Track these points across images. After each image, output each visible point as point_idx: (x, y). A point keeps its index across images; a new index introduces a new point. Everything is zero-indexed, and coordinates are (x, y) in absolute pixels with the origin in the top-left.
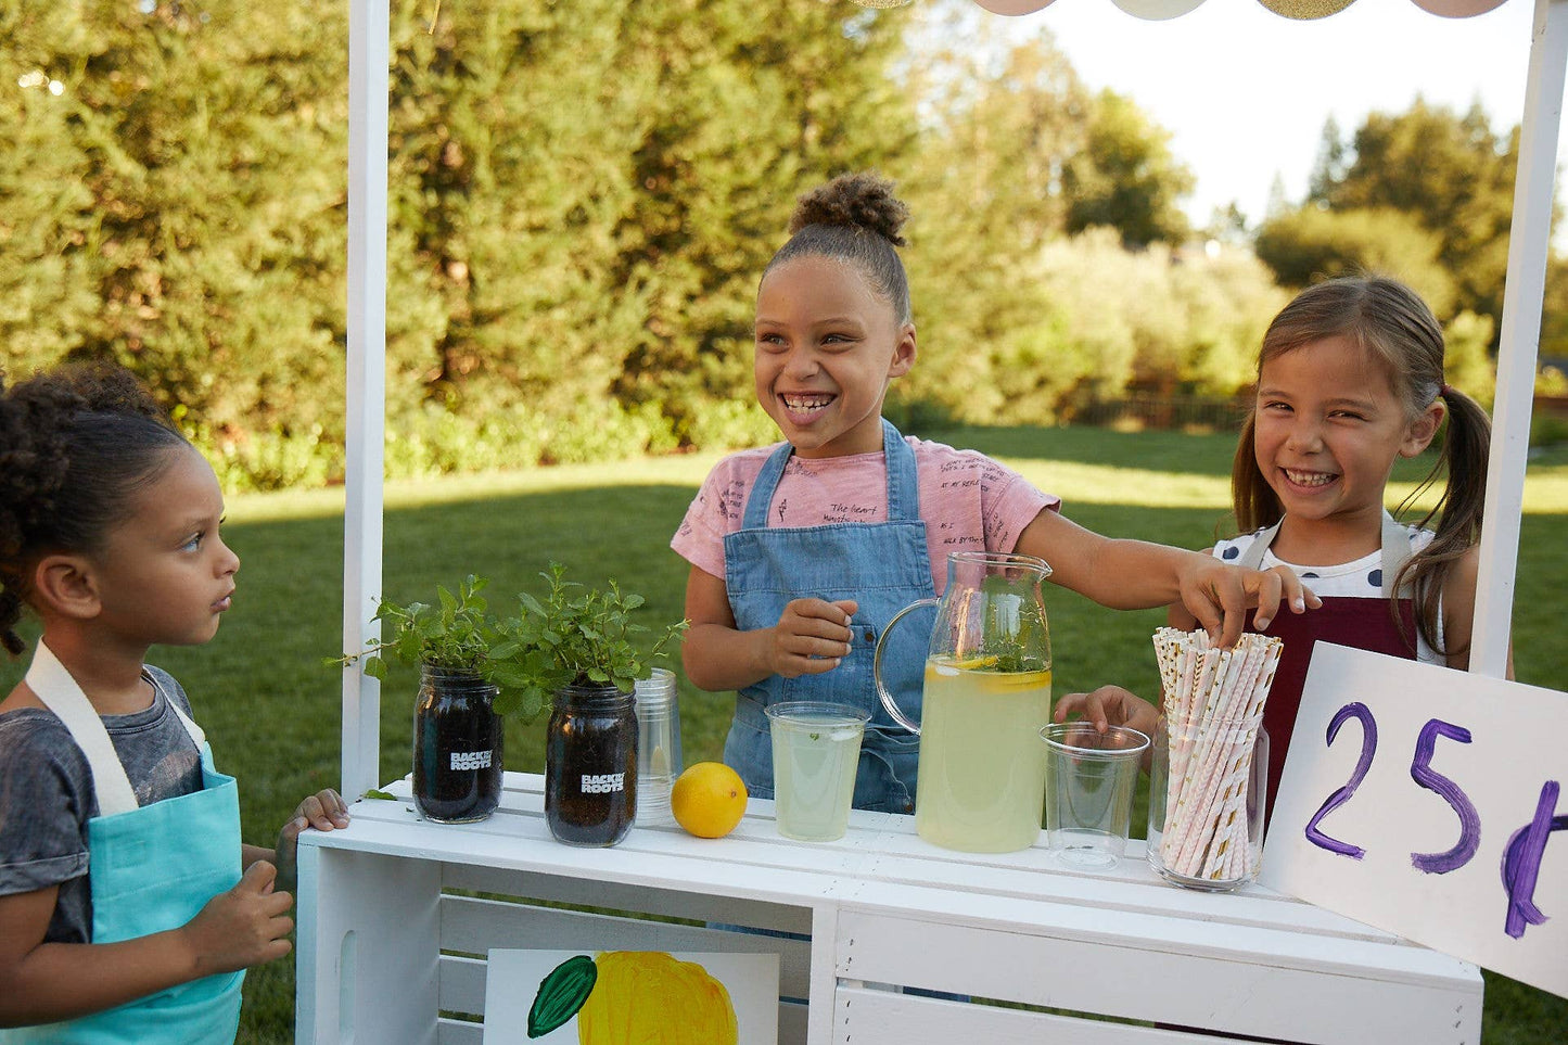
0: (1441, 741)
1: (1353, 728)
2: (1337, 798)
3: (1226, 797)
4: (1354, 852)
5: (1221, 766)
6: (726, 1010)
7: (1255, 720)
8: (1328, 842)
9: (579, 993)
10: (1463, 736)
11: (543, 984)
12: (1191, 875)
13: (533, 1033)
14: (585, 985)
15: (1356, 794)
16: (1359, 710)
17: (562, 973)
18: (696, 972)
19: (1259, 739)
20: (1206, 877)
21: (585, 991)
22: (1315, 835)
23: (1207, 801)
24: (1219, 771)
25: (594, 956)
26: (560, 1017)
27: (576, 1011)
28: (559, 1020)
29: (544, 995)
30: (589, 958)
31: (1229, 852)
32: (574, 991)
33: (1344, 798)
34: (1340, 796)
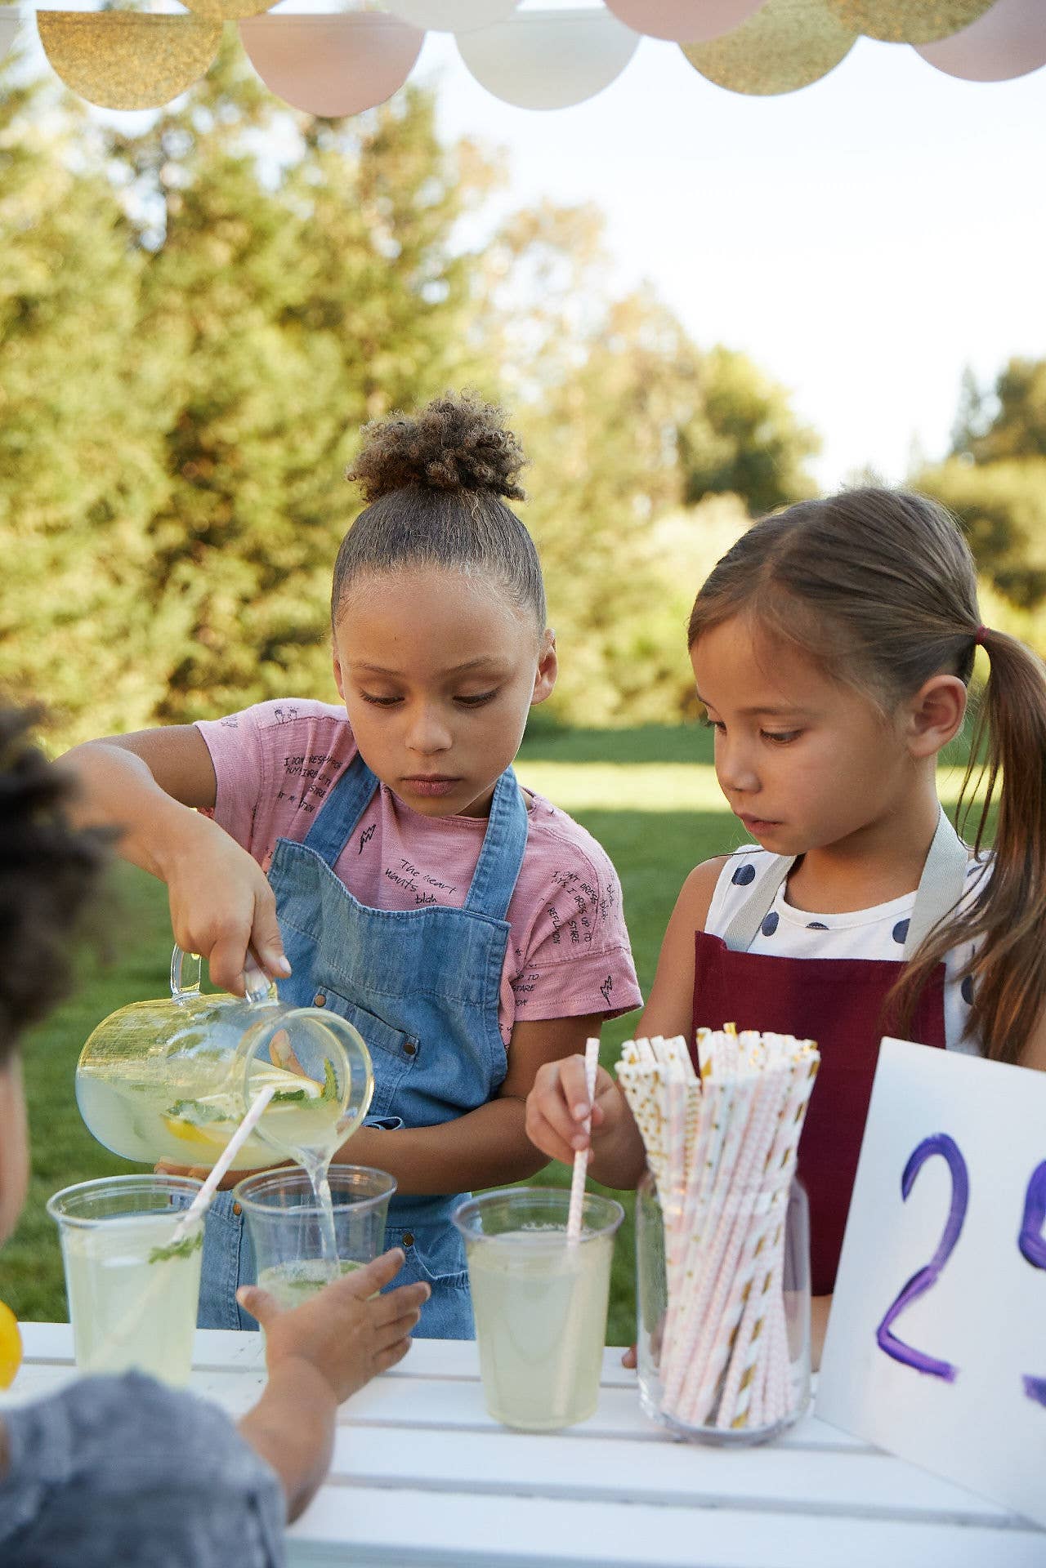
1: (936, 1168)
2: (918, 1283)
3: (746, 1296)
4: (942, 1371)
5: (733, 1252)
7: (784, 1174)
8: (908, 1355)
12: (698, 1423)
15: (945, 1277)
16: (942, 1146)
19: (793, 1202)
20: (723, 1425)
22: (889, 1342)
23: (716, 1306)
24: (731, 1260)
31: (757, 1383)
33: (927, 1285)
34: (922, 1280)
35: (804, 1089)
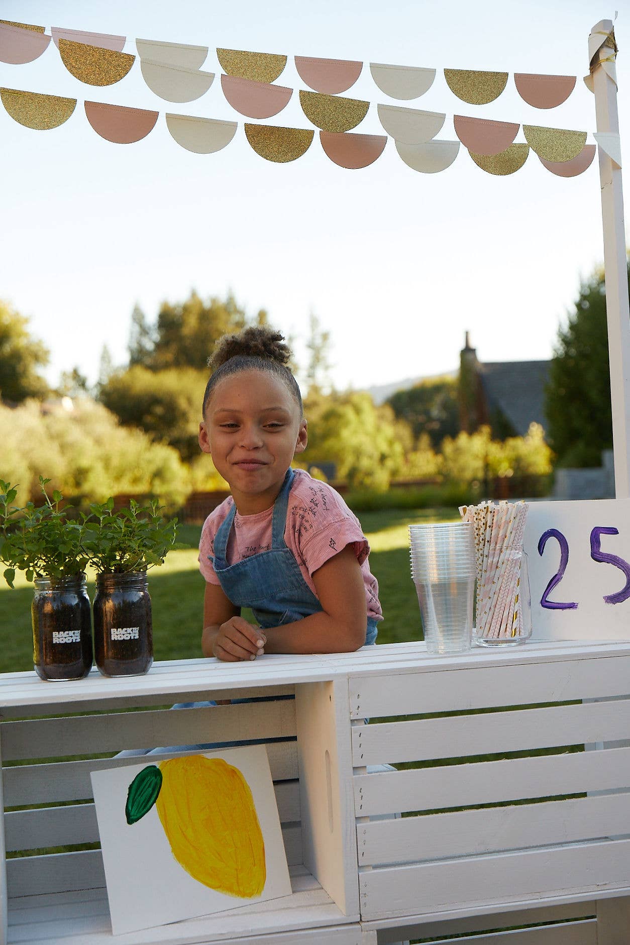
0: (603, 537)
1: (552, 542)
2: (554, 581)
4: (572, 606)
6: (243, 786)
8: (555, 605)
9: (153, 790)
10: (613, 531)
11: (130, 788)
13: (130, 821)
14: (156, 784)
15: (565, 576)
16: (554, 533)
17: (141, 779)
18: (220, 763)
21: (157, 787)
22: (547, 604)
25: (157, 765)
26: (145, 808)
27: (154, 802)
28: (145, 810)
29: (132, 795)
30: (155, 767)
32: (150, 789)
33: (558, 580)
34: (556, 580)
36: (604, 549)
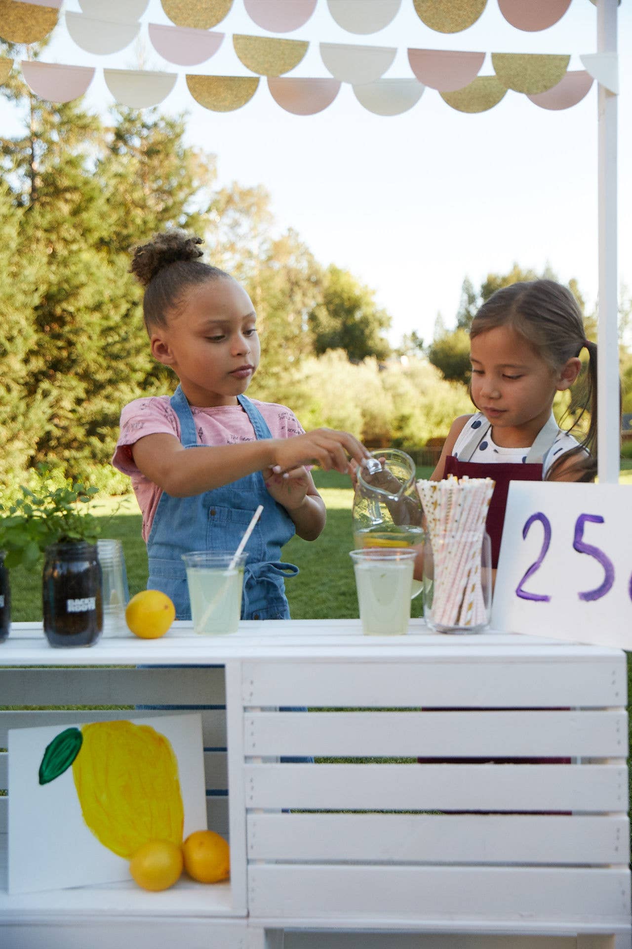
0: (588, 525)
1: (537, 527)
2: (532, 569)
3: (469, 576)
4: (545, 599)
5: (465, 556)
6: (169, 754)
7: (482, 527)
8: (530, 596)
9: (72, 752)
10: (599, 520)
11: (48, 749)
12: (451, 624)
13: (43, 781)
14: (75, 747)
15: (543, 565)
16: (540, 517)
17: (60, 741)
18: (147, 730)
19: (485, 539)
20: (462, 624)
21: (75, 751)
22: (521, 594)
23: (458, 578)
24: (464, 560)
25: (80, 727)
26: (60, 769)
27: (71, 764)
28: (60, 772)
29: (48, 756)
30: (76, 729)
31: (474, 609)
32: (68, 751)
33: (536, 569)
34: (534, 567)
35: (490, 493)
36: (586, 539)
